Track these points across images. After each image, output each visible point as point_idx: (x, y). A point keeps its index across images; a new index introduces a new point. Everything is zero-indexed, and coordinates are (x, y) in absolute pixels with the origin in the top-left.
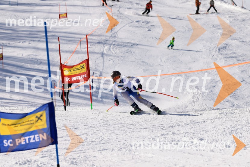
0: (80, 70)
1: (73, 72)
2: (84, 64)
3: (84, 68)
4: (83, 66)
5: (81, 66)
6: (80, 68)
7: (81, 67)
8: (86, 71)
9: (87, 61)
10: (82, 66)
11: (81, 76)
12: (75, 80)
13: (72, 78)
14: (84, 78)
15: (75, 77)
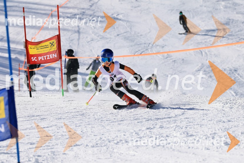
0: (49, 48)
1: (40, 50)
2: (55, 41)
3: (53, 45)
4: (53, 43)
5: (50, 43)
6: (49, 46)
7: (51, 45)
8: (56, 49)
9: (58, 37)
10: (52, 43)
11: (51, 55)
12: (43, 60)
13: (39, 57)
14: (54, 57)
15: (42, 57)
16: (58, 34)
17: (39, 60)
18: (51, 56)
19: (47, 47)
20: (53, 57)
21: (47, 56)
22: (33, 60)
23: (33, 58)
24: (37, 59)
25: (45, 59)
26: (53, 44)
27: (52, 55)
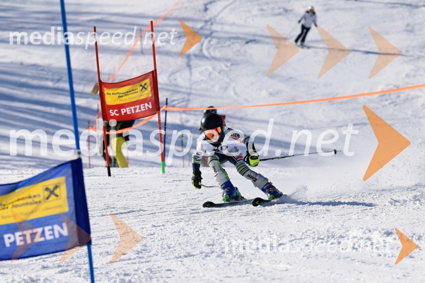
0: (139, 94)
1: (124, 98)
2: (148, 81)
3: (146, 89)
4: (145, 84)
6: (138, 90)
7: (141, 88)
8: (150, 95)
9: (154, 74)
10: (143, 85)
11: (142, 105)
12: (128, 113)
13: (122, 110)
14: (147, 109)
15: (127, 109)
16: (152, 69)
17: (123, 114)
18: (142, 107)
19: (136, 92)
20: (145, 108)
21: (136, 107)
22: (113, 115)
23: (113, 112)
24: (119, 112)
25: (133, 112)
26: (145, 87)
27: (144, 106)
